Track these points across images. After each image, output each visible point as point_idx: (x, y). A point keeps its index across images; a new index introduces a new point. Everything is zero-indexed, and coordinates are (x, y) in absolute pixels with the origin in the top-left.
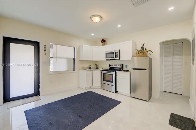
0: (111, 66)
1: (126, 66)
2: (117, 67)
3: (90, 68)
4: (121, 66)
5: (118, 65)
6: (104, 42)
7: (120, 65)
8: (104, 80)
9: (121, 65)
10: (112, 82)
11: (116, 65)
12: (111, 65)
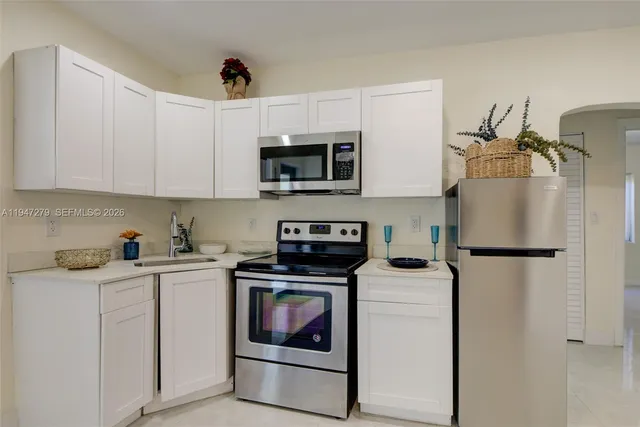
0: (287, 231)
1: (389, 232)
2: (334, 236)
3: (130, 250)
4: (354, 232)
5: (336, 229)
6: (241, 80)
7: (349, 228)
8: (253, 337)
9: (358, 227)
10: (325, 346)
11: (320, 227)
12: (292, 227)
